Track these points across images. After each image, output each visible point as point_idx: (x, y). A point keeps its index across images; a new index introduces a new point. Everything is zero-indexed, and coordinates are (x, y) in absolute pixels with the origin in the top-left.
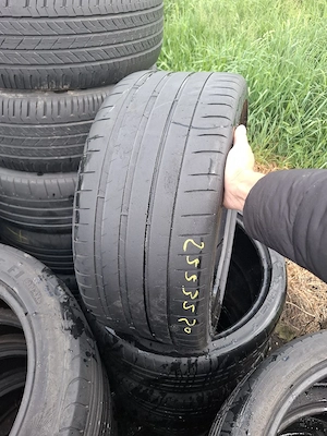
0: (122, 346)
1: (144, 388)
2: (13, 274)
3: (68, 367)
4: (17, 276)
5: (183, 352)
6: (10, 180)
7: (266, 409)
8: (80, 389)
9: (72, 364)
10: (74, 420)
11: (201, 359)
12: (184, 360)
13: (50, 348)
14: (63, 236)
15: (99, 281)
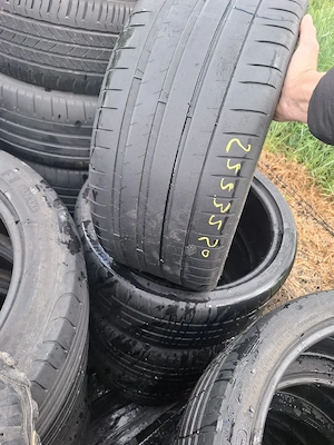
0: (116, 281)
1: (127, 338)
2: (7, 178)
3: (61, 279)
4: (11, 181)
5: (182, 296)
6: (13, 90)
7: (274, 352)
8: (72, 305)
9: (65, 278)
10: (60, 335)
11: (200, 306)
12: (182, 305)
13: (42, 258)
14: (59, 171)
15: (117, 183)
